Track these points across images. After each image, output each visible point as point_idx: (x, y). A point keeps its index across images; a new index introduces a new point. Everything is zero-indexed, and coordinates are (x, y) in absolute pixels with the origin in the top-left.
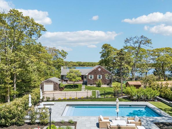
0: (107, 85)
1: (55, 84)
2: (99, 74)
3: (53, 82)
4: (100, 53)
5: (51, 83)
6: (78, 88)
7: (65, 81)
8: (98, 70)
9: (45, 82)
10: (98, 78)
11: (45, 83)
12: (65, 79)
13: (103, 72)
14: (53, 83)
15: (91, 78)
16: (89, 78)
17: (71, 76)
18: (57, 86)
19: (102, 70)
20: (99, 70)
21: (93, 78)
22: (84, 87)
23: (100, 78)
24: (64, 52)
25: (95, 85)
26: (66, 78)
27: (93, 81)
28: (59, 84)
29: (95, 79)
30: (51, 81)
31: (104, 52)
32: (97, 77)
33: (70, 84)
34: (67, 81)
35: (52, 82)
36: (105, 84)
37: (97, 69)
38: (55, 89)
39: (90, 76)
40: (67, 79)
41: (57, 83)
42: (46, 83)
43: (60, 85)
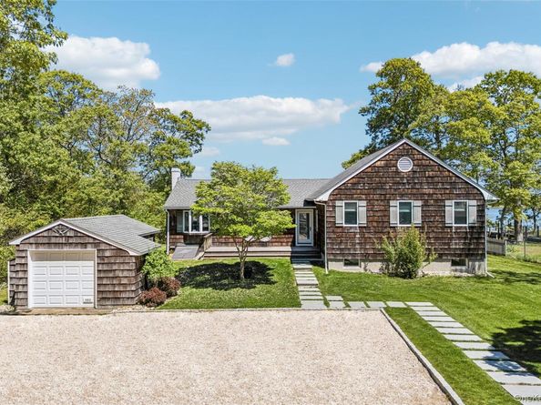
0: (454, 263)
1: (109, 258)
2: (402, 196)
3: (97, 243)
5: (79, 249)
6: (268, 282)
7: (189, 240)
8: (397, 172)
9: (38, 241)
10: (394, 219)
11: (32, 249)
12: (191, 232)
13: (431, 181)
14: (90, 249)
15: (351, 217)
16: (340, 220)
18: (126, 272)
19: (422, 166)
20: (405, 166)
21: (362, 219)
22: (305, 275)
23: (406, 218)
25: (375, 267)
26: (196, 226)
27: (363, 243)
28: (141, 260)
29: (379, 224)
30: (77, 234)
32: (386, 211)
33: (219, 260)
34: (199, 241)
35: (84, 245)
36: (440, 258)
37: (391, 161)
38: (108, 297)
39: (341, 209)
40: (201, 232)
41: (120, 252)
42: (41, 249)
43: (147, 267)
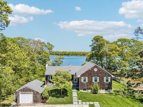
0: (106, 90)
1: (35, 94)
2: (95, 76)
3: (33, 91)
4: (90, 46)
7: (50, 82)
8: (94, 71)
9: (21, 90)
10: (93, 81)
11: (20, 92)
13: (101, 73)
15: (85, 80)
16: (82, 81)
17: (57, 81)
18: (39, 97)
19: (99, 70)
20: (96, 70)
21: (87, 81)
23: (96, 80)
24: (49, 45)
25: (90, 91)
27: (87, 85)
28: (42, 94)
29: (90, 82)
30: (29, 89)
31: (95, 45)
32: (92, 79)
35: (31, 91)
36: (103, 89)
37: (93, 69)
38: (35, 101)
39: (82, 79)
41: (38, 93)
42: (22, 92)
